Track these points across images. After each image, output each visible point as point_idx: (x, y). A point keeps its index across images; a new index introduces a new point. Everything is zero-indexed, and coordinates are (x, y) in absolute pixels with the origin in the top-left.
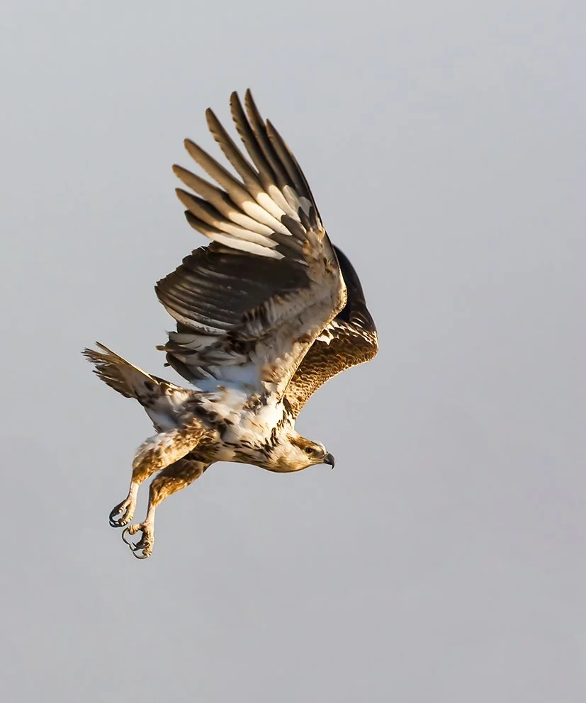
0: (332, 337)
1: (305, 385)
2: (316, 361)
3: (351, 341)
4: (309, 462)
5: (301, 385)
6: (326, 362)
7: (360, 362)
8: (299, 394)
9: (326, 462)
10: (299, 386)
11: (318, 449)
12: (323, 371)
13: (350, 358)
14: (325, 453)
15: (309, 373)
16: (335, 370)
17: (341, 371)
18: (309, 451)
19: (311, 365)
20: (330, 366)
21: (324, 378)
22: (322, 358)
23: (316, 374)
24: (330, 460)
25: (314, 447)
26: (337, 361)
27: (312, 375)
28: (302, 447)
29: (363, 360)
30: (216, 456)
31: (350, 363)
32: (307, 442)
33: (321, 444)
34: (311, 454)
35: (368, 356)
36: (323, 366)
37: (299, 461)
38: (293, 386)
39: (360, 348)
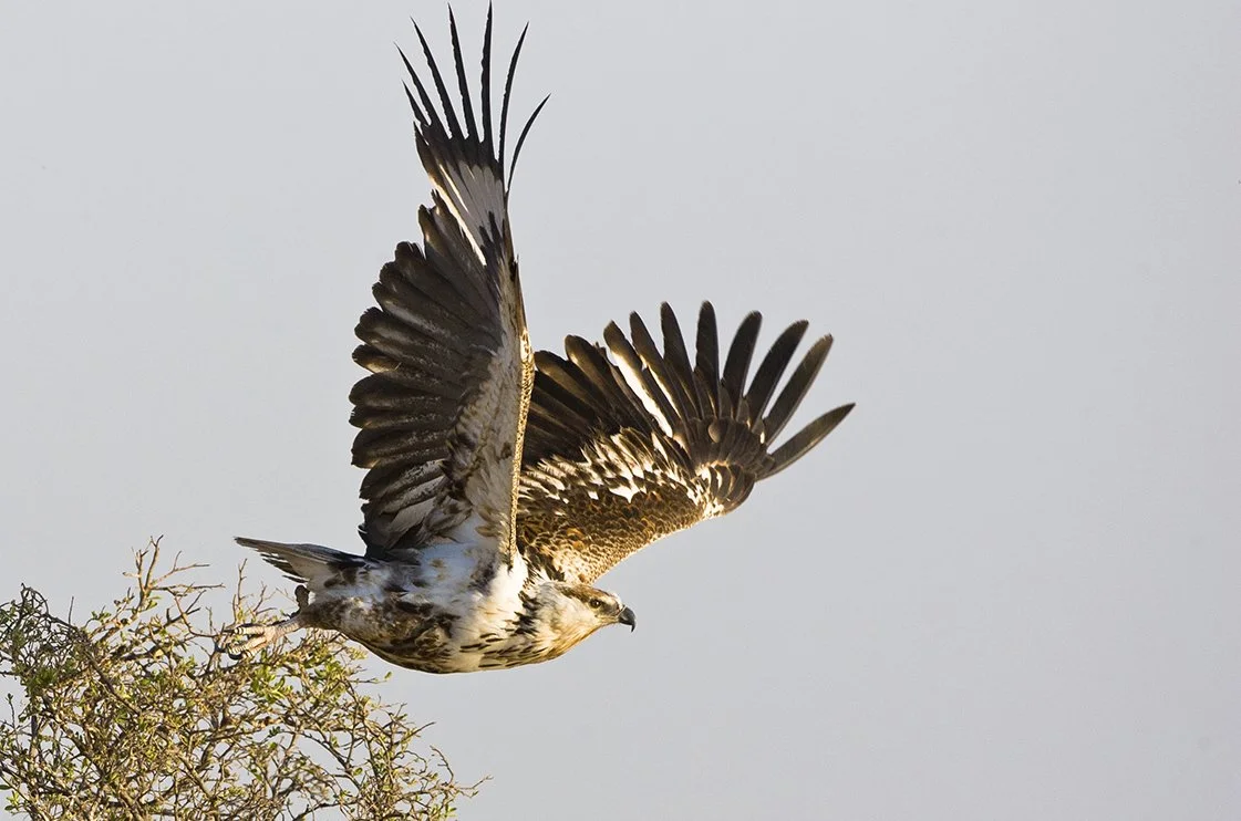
0: (635, 489)
1: (593, 559)
2: (612, 527)
3: (662, 497)
4: (596, 622)
5: (588, 558)
6: (628, 529)
7: (674, 529)
8: (582, 571)
9: (621, 621)
10: (585, 560)
11: (609, 601)
12: (622, 542)
13: (661, 523)
14: (621, 607)
15: (602, 544)
16: (639, 541)
17: (647, 545)
18: (594, 603)
19: (607, 532)
20: (632, 536)
21: (622, 552)
22: (622, 522)
23: (612, 546)
24: (627, 618)
25: (603, 598)
26: (641, 528)
27: (605, 547)
28: (584, 599)
29: (678, 527)
30: (449, 663)
31: (660, 531)
32: (592, 591)
33: (616, 595)
34: (598, 609)
35: (685, 521)
36: (623, 535)
37: (581, 621)
38: (578, 558)
39: (676, 508)
